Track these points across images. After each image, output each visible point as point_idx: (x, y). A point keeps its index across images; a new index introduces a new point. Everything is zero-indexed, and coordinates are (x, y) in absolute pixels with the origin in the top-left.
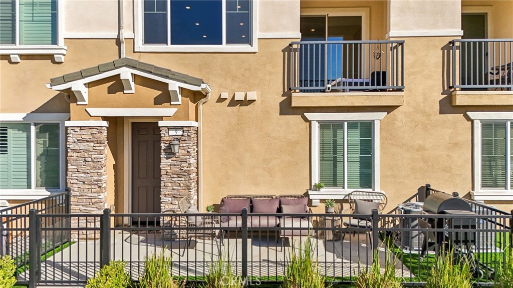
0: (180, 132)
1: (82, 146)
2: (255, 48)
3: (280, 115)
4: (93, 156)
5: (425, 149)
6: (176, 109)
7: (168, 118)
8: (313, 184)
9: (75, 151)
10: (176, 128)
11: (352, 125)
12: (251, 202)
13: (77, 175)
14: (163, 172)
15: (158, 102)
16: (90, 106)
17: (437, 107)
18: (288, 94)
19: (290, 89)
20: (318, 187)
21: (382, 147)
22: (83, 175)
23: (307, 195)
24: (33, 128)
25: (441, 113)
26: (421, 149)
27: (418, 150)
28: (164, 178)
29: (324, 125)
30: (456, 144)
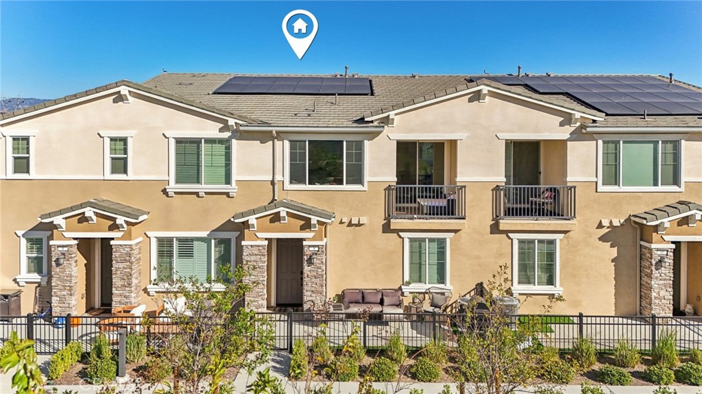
0: (317, 249)
1: (253, 258)
2: (366, 188)
3: (383, 232)
4: (260, 265)
5: (480, 258)
6: (314, 234)
7: (309, 239)
8: (405, 281)
9: (248, 261)
10: (314, 246)
11: (431, 240)
12: (363, 293)
15: (303, 228)
16: (258, 231)
18: (388, 218)
19: (389, 216)
20: (408, 283)
21: (451, 256)
23: (400, 288)
24: (213, 241)
25: (491, 233)
27: (475, 258)
28: (306, 279)
29: (412, 240)
30: (501, 255)
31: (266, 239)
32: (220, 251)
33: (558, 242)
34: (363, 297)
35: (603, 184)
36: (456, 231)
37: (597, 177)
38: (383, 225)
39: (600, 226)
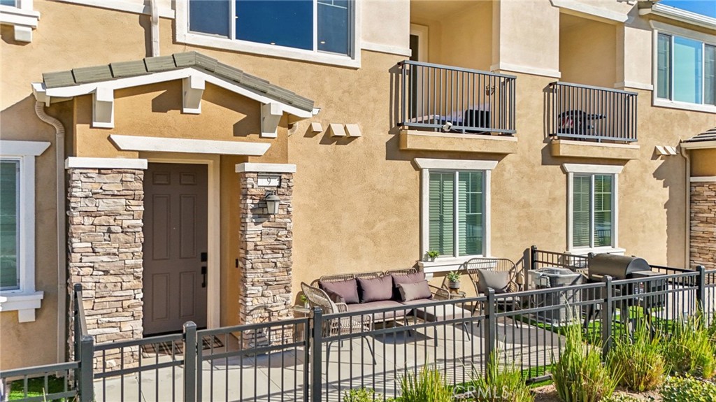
2: (357, 62)
3: (386, 159)
4: (126, 223)
6: (269, 145)
7: (258, 158)
10: (269, 175)
15: (240, 131)
17: (539, 157)
19: (398, 124)
20: (432, 256)
25: (543, 164)
33: (617, 178)
34: (360, 290)
35: (658, 97)
37: (652, 83)
38: (387, 143)
39: (656, 155)
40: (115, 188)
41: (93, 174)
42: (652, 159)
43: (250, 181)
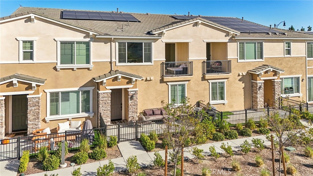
0: (134, 92)
1: (104, 99)
2: (153, 64)
3: (160, 83)
4: (108, 102)
5: (198, 91)
6: (133, 85)
7: (131, 88)
8: (169, 104)
9: (102, 100)
10: (133, 91)
11: (179, 85)
13: (103, 108)
14: (130, 105)
15: (128, 83)
16: (106, 86)
17: (201, 79)
18: (162, 77)
21: (187, 91)
22: (105, 108)
24: (81, 92)
25: (202, 81)
26: (197, 91)
27: (196, 91)
28: (130, 107)
29: (172, 85)
30: (205, 89)
31: (110, 89)
32: (84, 97)
33: (225, 82)
34: (153, 112)
35: (240, 59)
36: (189, 81)
37: (237, 56)
38: (160, 80)
39: (239, 75)
40: (106, 96)
41: (103, 94)
42: (238, 76)
43: (129, 93)
